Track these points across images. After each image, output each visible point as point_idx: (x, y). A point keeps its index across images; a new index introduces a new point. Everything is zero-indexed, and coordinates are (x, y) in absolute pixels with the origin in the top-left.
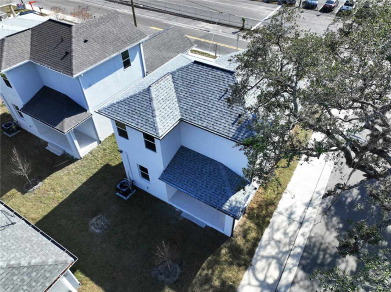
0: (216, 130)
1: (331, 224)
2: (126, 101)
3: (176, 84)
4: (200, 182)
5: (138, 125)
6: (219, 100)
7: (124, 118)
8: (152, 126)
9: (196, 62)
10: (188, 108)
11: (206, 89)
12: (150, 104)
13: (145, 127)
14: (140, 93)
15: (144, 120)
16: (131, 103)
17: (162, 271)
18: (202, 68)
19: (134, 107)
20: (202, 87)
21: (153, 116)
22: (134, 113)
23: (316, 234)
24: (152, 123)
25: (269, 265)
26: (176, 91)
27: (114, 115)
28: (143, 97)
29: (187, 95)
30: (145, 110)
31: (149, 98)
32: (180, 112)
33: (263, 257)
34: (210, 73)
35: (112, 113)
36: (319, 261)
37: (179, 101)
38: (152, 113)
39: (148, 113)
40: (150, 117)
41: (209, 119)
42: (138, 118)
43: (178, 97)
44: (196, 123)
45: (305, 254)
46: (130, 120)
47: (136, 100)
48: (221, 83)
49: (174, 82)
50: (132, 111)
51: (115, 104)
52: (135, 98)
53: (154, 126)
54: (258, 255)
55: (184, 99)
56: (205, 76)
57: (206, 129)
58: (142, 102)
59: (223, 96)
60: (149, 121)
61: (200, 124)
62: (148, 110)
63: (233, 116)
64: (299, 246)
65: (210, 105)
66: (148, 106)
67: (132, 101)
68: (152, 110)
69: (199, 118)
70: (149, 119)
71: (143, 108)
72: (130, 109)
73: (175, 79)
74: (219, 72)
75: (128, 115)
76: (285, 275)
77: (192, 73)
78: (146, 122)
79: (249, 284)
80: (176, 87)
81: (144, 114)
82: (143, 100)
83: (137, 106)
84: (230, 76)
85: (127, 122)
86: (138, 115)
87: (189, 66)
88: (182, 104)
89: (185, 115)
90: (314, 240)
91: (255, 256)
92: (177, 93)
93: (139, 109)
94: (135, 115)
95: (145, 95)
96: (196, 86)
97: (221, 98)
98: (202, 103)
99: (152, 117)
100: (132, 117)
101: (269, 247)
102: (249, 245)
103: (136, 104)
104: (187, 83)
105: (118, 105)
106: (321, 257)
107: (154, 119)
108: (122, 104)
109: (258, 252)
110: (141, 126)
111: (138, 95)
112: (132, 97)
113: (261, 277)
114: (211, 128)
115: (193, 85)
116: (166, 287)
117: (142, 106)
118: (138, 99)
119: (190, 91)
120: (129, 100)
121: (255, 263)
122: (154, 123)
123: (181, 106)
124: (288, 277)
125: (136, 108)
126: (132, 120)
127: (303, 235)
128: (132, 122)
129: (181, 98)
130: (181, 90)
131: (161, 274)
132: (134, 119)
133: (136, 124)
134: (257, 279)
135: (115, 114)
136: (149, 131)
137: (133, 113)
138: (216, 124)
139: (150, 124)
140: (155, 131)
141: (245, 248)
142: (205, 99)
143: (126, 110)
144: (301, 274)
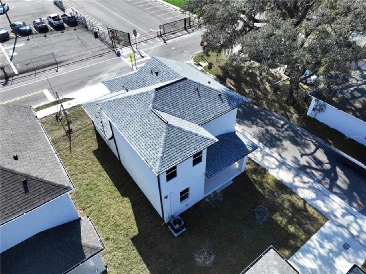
0: (221, 112)
1: (248, 125)
2: (167, 147)
3: (166, 111)
4: (226, 153)
5: (196, 149)
6: (200, 97)
7: (182, 155)
8: (204, 140)
9: (157, 89)
10: (194, 117)
11: (186, 98)
12: (184, 131)
13: (201, 145)
14: (168, 133)
15: (195, 143)
16: (172, 144)
17: (260, 217)
18: (166, 90)
19: (178, 144)
20: (183, 99)
21: (196, 135)
22: (184, 146)
23: (253, 133)
24: (202, 139)
25: (267, 160)
26: (172, 114)
27: (173, 162)
28: (174, 132)
29: (182, 111)
30: (187, 138)
31: (178, 129)
32: (193, 122)
33: (262, 160)
34: (175, 88)
35: (170, 162)
36: (269, 139)
37: (183, 118)
38: (193, 134)
39: (190, 137)
40: (195, 137)
41: (211, 111)
42: (190, 145)
43: (179, 117)
44: (208, 119)
45: (264, 143)
46: (188, 152)
47: (171, 139)
48: (188, 88)
49: (163, 112)
50: (180, 147)
51: (163, 156)
52: (169, 139)
53: (205, 139)
54: (260, 162)
55: (184, 114)
56: (174, 92)
57: (216, 117)
58: (178, 136)
59: (199, 93)
60: (198, 140)
61: (210, 118)
62: (189, 135)
63: (217, 99)
64: (259, 143)
65: (200, 104)
66: (184, 134)
67: (170, 142)
68: (190, 133)
69: (206, 115)
70: (197, 139)
71: (184, 138)
72: (177, 147)
73: (161, 109)
74: (178, 84)
75: (182, 151)
76: (274, 155)
77: (164, 97)
78: (198, 142)
79: (278, 173)
80: (169, 112)
81: (190, 140)
82: (177, 134)
83: (178, 141)
84: (187, 81)
85: (188, 155)
86: (187, 144)
87: (156, 95)
88: (186, 118)
89: (197, 122)
90: (256, 135)
91: (260, 164)
92: (175, 116)
93: (183, 141)
94: (186, 146)
95: (173, 130)
96: (178, 101)
97: (199, 95)
98: (195, 107)
99: (196, 137)
100: (186, 149)
101: (256, 155)
102: (253, 164)
103: (176, 141)
104: (171, 105)
105: (166, 154)
106: (267, 137)
107: (199, 135)
108: (168, 150)
109: (257, 161)
110: (199, 147)
111: (168, 135)
112: (166, 140)
113: (274, 166)
114: (218, 114)
115: (175, 103)
116: (272, 217)
117: (181, 138)
118: (172, 137)
119: (180, 107)
120: (167, 144)
121: (265, 166)
122: (203, 137)
123: (189, 119)
124: (276, 155)
125: (180, 142)
126: (188, 150)
127: (252, 138)
128: (191, 151)
129: (181, 116)
130: (174, 111)
131: (262, 218)
132: (188, 149)
133: (195, 150)
134: (275, 168)
135: (173, 160)
136: (207, 144)
137: (182, 147)
138: (217, 110)
139: (202, 140)
140: (209, 141)
141: (255, 167)
142: (193, 103)
143: (176, 150)
144: (274, 149)
